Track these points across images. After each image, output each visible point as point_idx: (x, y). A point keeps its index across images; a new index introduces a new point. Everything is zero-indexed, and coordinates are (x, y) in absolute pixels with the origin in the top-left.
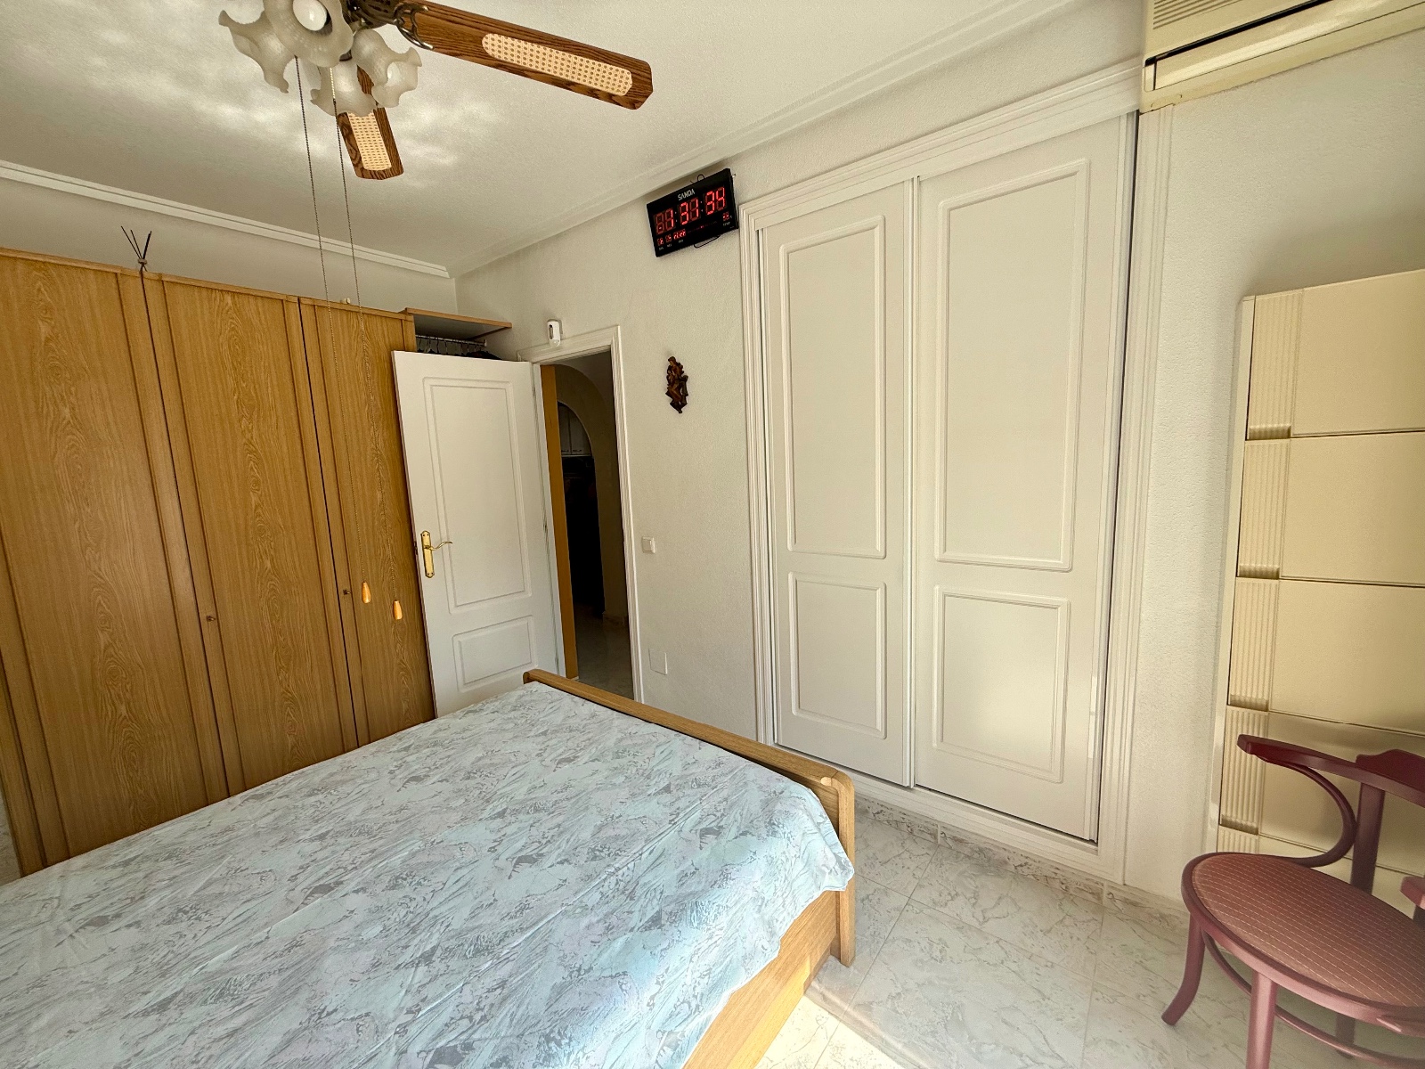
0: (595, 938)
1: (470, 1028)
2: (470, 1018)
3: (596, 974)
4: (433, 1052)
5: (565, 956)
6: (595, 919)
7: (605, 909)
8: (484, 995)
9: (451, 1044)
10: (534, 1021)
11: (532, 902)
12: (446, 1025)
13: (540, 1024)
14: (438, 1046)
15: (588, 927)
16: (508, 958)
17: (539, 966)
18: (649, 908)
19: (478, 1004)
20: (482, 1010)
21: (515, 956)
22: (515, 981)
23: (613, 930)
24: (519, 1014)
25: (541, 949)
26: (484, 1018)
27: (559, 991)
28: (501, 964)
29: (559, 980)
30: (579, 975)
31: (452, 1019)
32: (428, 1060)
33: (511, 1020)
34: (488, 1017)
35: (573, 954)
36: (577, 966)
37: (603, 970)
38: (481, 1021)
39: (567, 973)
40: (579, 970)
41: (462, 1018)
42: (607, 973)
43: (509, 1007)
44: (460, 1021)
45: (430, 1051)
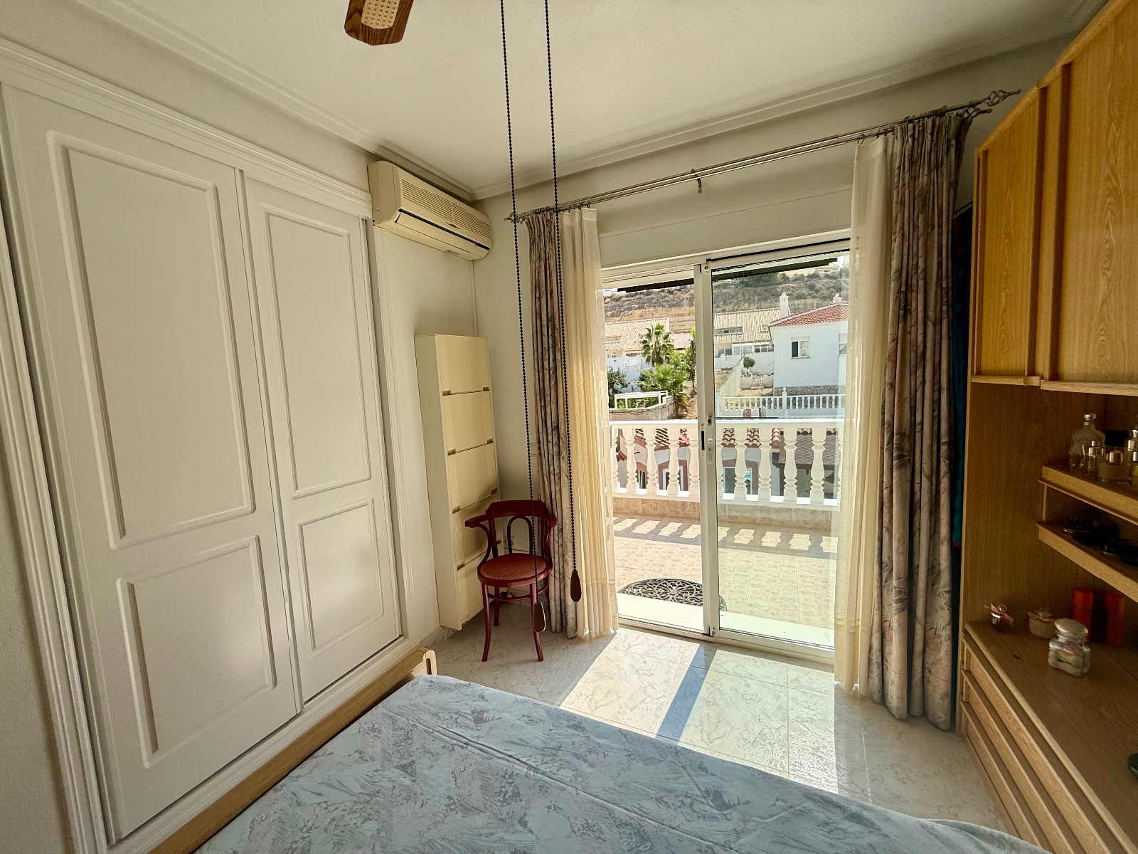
0: (601, 756)
1: (697, 800)
2: (691, 805)
3: (627, 746)
4: (723, 812)
5: (622, 769)
6: (585, 765)
7: (574, 761)
8: (672, 807)
9: (712, 804)
10: (672, 764)
11: (579, 823)
12: (704, 818)
13: (672, 760)
14: (718, 812)
15: (592, 766)
16: (639, 809)
17: (636, 782)
18: (567, 733)
19: (680, 807)
20: (682, 801)
21: (635, 804)
22: (652, 792)
23: (591, 748)
24: (674, 776)
25: (623, 788)
26: (686, 796)
27: (647, 760)
28: (645, 810)
29: (641, 764)
30: (632, 754)
31: (698, 817)
32: (729, 811)
33: (679, 778)
34: (684, 793)
35: (619, 765)
36: (626, 758)
37: (623, 743)
38: (689, 797)
39: (634, 762)
40: (629, 756)
41: (694, 811)
42: (624, 740)
43: (672, 786)
44: (697, 810)
45: (724, 815)
